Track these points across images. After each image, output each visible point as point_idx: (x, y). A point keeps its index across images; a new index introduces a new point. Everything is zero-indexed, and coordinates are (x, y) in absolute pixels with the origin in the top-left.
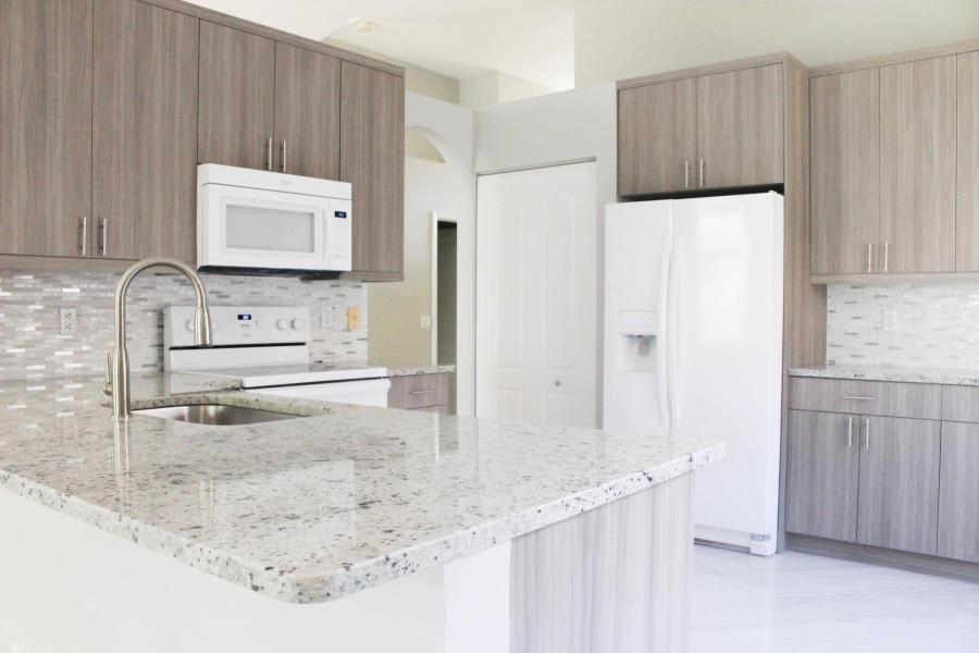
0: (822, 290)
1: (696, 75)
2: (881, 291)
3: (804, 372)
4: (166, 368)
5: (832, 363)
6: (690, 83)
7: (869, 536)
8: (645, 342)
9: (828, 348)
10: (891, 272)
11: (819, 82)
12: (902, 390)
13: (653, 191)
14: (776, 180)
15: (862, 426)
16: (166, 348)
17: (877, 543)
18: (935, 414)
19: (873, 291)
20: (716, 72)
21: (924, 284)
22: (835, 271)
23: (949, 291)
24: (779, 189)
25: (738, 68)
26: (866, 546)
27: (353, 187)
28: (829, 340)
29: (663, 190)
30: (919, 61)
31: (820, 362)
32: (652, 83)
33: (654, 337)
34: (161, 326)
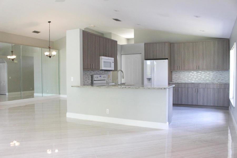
0: (172, 72)
1: (156, 43)
2: (179, 72)
3: (170, 83)
4: (93, 83)
5: (173, 82)
6: (155, 44)
7: (179, 103)
8: (149, 79)
9: (173, 80)
10: (181, 69)
11: (172, 45)
12: (183, 84)
13: (150, 58)
14: (167, 58)
15: (178, 89)
16: (93, 81)
17: (181, 104)
18: (187, 87)
19: (178, 72)
20: (159, 43)
21: (185, 71)
22: (174, 69)
23: (188, 72)
24: (167, 59)
25: (162, 43)
26: (179, 104)
27: (114, 59)
28: (173, 79)
29: (151, 58)
30: (184, 43)
31: (172, 81)
32: (150, 44)
33: (151, 78)
34: (92, 78)
